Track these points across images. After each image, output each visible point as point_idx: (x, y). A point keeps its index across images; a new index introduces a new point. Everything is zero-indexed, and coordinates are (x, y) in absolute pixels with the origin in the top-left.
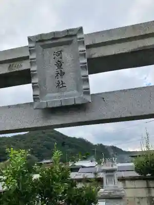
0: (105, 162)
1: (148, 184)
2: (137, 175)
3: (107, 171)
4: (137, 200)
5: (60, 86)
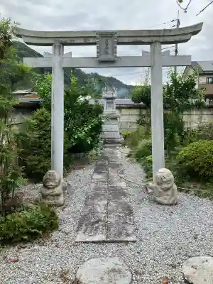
0: (107, 90)
1: (141, 112)
2: (133, 103)
3: (108, 99)
4: (129, 124)
5: (106, 53)
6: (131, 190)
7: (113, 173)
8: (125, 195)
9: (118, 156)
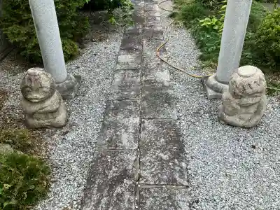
6: (178, 90)
7: (149, 50)
8: (169, 100)
9: (157, 14)
